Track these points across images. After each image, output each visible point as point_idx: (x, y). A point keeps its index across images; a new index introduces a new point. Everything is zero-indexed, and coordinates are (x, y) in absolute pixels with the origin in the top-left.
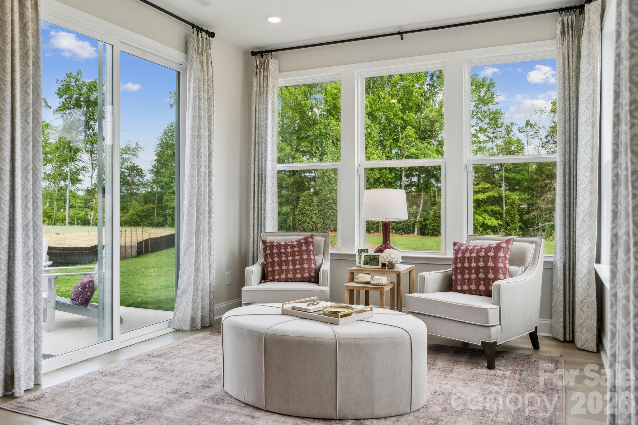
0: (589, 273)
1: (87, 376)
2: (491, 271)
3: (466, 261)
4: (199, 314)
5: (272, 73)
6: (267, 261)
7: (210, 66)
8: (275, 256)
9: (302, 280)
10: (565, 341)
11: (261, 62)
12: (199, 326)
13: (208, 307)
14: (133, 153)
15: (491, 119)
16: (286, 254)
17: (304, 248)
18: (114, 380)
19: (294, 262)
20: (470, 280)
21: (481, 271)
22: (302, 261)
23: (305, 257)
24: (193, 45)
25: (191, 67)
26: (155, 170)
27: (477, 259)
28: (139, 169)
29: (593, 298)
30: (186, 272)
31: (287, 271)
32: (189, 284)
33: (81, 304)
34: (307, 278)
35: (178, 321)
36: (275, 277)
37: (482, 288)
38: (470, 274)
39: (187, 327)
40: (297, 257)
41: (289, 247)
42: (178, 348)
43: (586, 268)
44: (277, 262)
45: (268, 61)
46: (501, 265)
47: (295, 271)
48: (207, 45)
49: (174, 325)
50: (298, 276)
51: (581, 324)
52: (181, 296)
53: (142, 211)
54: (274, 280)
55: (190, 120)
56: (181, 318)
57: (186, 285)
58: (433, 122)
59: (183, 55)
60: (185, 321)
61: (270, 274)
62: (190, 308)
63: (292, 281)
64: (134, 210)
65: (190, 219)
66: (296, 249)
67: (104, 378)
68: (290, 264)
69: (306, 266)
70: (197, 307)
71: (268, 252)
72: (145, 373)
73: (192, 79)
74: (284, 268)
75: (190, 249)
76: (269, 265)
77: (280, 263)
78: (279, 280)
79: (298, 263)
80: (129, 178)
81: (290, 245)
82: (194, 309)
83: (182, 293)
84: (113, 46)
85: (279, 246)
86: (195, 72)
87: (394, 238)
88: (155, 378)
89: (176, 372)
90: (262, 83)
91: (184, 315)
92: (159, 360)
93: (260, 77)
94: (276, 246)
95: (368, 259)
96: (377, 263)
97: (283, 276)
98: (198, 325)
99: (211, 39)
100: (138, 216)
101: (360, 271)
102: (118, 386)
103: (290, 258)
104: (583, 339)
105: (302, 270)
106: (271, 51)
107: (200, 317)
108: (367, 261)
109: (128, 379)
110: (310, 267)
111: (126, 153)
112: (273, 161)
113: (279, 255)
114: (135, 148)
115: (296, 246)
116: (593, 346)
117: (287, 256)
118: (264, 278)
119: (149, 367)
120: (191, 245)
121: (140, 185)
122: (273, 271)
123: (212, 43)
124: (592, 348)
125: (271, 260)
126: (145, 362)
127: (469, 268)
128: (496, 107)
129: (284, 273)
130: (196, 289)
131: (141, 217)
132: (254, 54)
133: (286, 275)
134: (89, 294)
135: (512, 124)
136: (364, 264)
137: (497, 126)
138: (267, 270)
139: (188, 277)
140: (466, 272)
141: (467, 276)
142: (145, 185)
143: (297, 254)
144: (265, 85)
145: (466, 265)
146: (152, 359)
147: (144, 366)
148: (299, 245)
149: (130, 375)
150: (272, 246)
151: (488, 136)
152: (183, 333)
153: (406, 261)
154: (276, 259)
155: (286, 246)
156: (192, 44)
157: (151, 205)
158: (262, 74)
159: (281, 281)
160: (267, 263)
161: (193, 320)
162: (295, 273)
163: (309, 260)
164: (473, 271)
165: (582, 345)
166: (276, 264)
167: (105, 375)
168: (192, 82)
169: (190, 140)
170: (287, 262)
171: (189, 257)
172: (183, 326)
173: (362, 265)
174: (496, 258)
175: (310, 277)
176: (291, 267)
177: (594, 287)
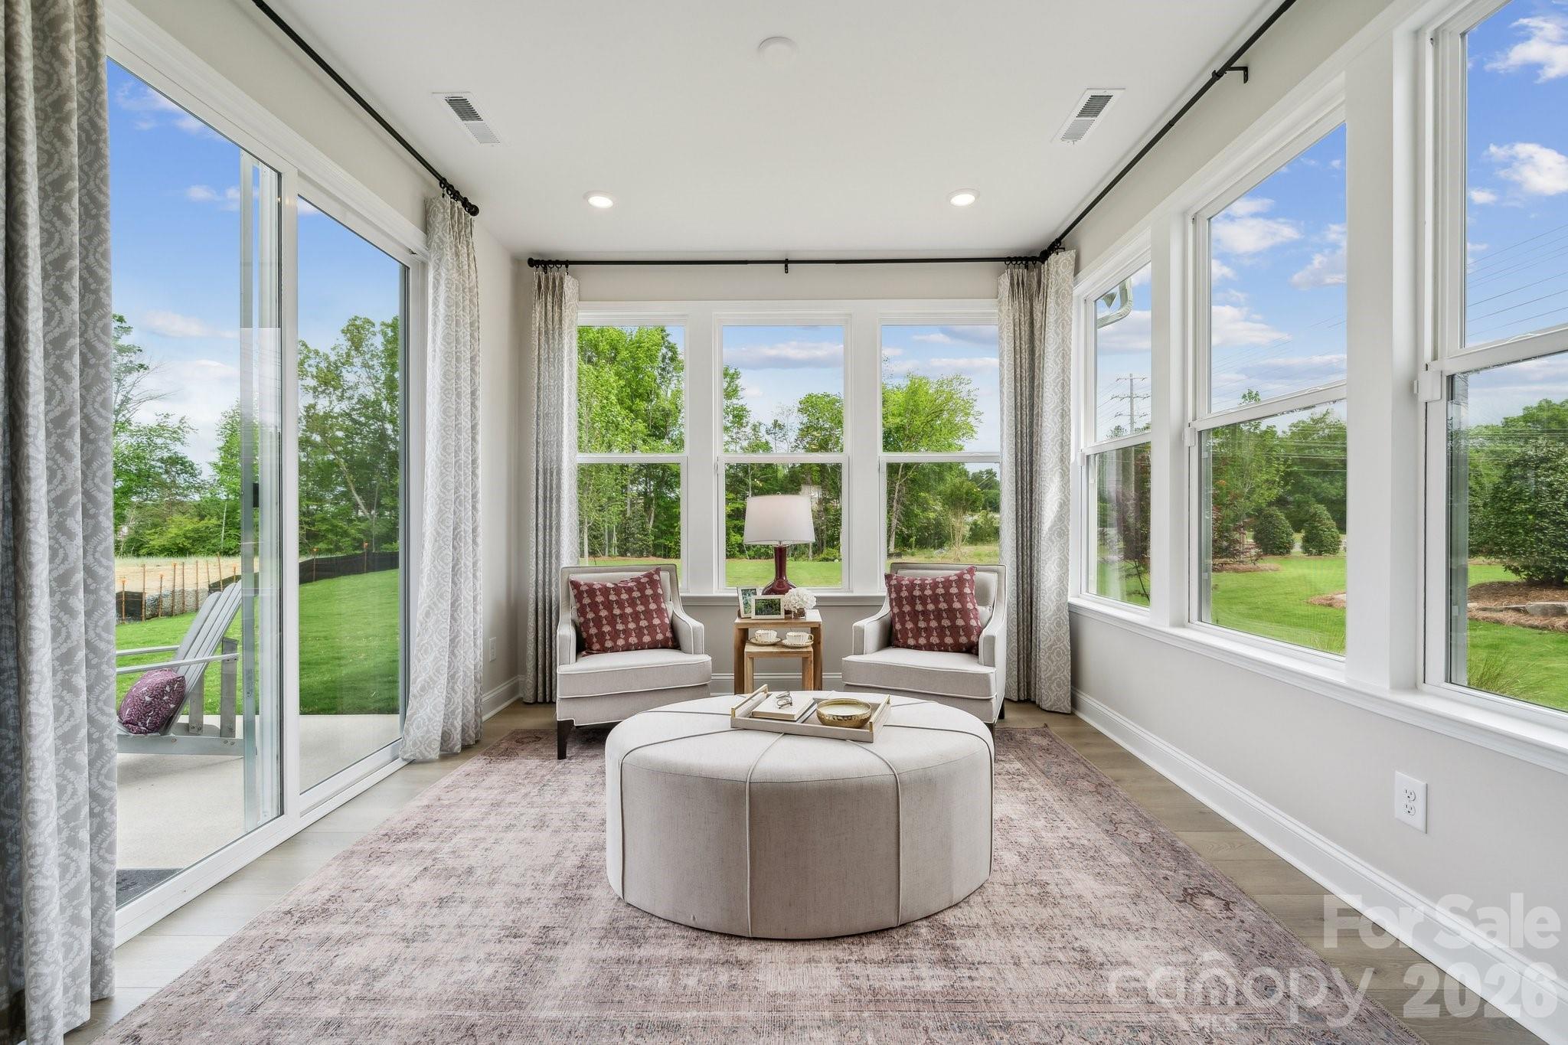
0: (1058, 609)
1: (253, 933)
2: (958, 615)
3: (918, 601)
4: (458, 724)
5: (569, 301)
6: (585, 617)
7: (472, 265)
8: (601, 607)
9: (654, 646)
10: (1019, 701)
11: (547, 278)
12: (458, 748)
13: (472, 709)
14: (175, 435)
15: (734, 416)
16: (620, 604)
17: (649, 592)
18: (335, 928)
19: (636, 617)
20: (928, 630)
21: (945, 615)
22: (648, 613)
23: (653, 606)
24: (444, 219)
25: (440, 260)
26: (221, 464)
27: (935, 599)
28: (187, 462)
29: (1065, 642)
30: (432, 649)
31: (627, 632)
32: (438, 671)
33: (152, 731)
34: (661, 641)
35: (415, 744)
36: (606, 645)
37: (949, 640)
38: (927, 620)
39: (435, 754)
40: (640, 608)
41: (623, 591)
42: (442, 806)
43: (1055, 604)
44: (606, 617)
45: (561, 279)
46: (970, 606)
47: (639, 632)
48: (466, 227)
49: (405, 753)
50: (647, 639)
51: (1050, 678)
52: (421, 696)
53: (196, 531)
54: (604, 650)
55: (438, 360)
56: (422, 737)
57: (431, 673)
58: (667, 415)
59: (420, 234)
60: (430, 743)
61: (595, 640)
62: (439, 718)
63: (636, 649)
64: (179, 527)
65: (440, 547)
66: (636, 594)
67: (304, 930)
68: (630, 619)
69: (656, 621)
70: (453, 712)
71: (586, 601)
72: (406, 891)
73: (443, 282)
74: (620, 627)
75: (440, 605)
76: (591, 624)
77: (612, 619)
78: (614, 649)
79: (642, 617)
80: (164, 476)
81: (624, 587)
82: (448, 717)
83: (423, 689)
84: (279, 175)
85: (605, 591)
86: (448, 270)
87: (794, 568)
88: (442, 902)
89: (479, 872)
90: (550, 314)
91: (428, 731)
92: (418, 845)
93: (546, 304)
94: (600, 589)
95: (761, 605)
96: (777, 611)
97: (621, 642)
98: (455, 745)
99: (473, 217)
100: (187, 538)
101: (757, 625)
102: (355, 948)
103: (629, 610)
104: (1052, 696)
105: (651, 628)
106: (567, 263)
107: (459, 729)
108: (761, 609)
109: (372, 920)
110: (663, 623)
111: (160, 436)
112: (570, 447)
113: (608, 605)
114: (179, 428)
115: (635, 588)
116: (1066, 706)
117: (621, 607)
118: (583, 647)
119: (406, 870)
120: (441, 596)
121: (188, 488)
122: (601, 636)
123: (474, 224)
124: (1066, 709)
125: (593, 615)
126: (387, 858)
127: (925, 613)
128: (741, 402)
129: (622, 636)
130: (452, 678)
131: (195, 540)
132: (532, 263)
133: (626, 639)
134: (172, 706)
135: (760, 424)
136: (757, 614)
137: (742, 425)
138: (587, 632)
139: (436, 658)
140: (921, 618)
141: (922, 624)
142: (198, 489)
143: (638, 602)
144: (556, 318)
145: (919, 608)
146: (401, 846)
147: (393, 868)
148: (641, 587)
149: (371, 905)
150: (591, 591)
151: (731, 437)
152: (428, 765)
153: (823, 603)
154: (604, 613)
155: (617, 590)
156: (440, 216)
157: (214, 521)
158: (550, 299)
159: (618, 651)
160: (587, 621)
161: (446, 737)
162: (640, 635)
163: (661, 612)
164: (932, 617)
165: (1052, 706)
166: (604, 622)
167: (302, 921)
168: (442, 288)
169: (438, 397)
170: (623, 616)
171: (437, 621)
172: (426, 754)
173: (753, 615)
174: (961, 596)
175: (666, 639)
176: (632, 626)
177: (1066, 628)
